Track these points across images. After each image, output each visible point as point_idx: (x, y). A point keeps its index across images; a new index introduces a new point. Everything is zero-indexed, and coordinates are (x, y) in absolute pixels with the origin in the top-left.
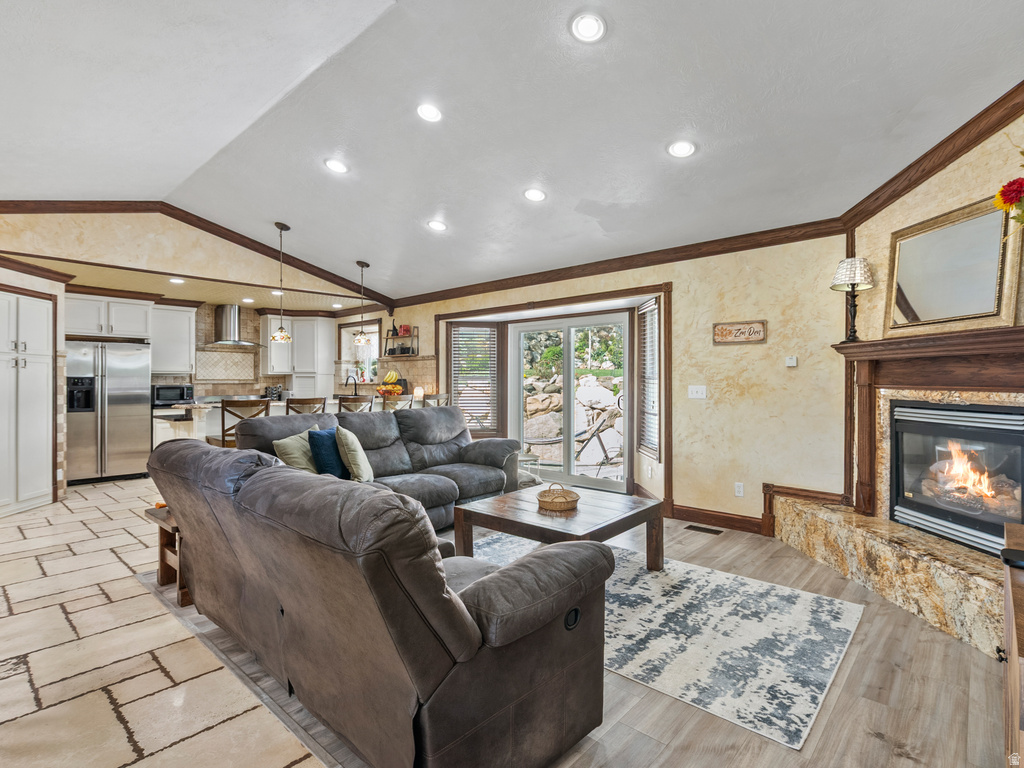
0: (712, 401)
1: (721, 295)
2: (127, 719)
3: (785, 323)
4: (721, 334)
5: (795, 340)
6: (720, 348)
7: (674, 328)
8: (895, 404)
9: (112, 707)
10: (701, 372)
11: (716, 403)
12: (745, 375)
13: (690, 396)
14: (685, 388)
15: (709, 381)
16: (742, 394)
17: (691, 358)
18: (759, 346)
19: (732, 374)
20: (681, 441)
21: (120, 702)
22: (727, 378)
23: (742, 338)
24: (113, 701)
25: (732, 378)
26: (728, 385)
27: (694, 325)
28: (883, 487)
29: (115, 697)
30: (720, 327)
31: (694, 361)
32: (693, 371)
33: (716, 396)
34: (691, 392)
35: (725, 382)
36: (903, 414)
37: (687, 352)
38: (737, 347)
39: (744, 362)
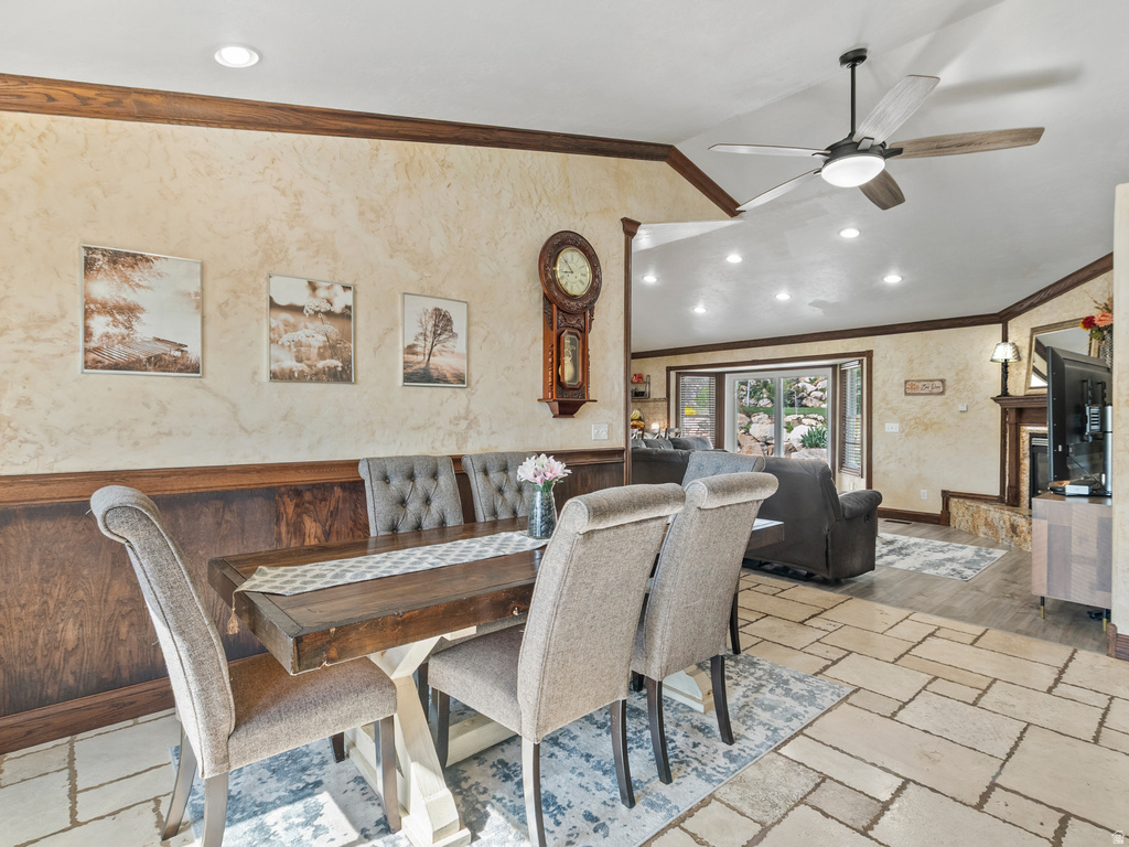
0: (904, 434)
1: (911, 361)
3: (958, 381)
4: (910, 388)
5: (966, 393)
6: (910, 397)
7: (874, 382)
8: (1032, 435)
10: (895, 414)
11: (906, 435)
12: (929, 416)
13: (887, 431)
14: (883, 424)
15: (902, 420)
16: (926, 429)
17: (887, 404)
18: (939, 397)
19: (919, 415)
20: (879, 463)
22: (915, 418)
23: (927, 391)
25: (919, 418)
26: (916, 423)
27: (890, 381)
28: (1025, 488)
30: (909, 383)
31: (889, 406)
32: (889, 413)
33: (907, 430)
34: (887, 428)
35: (913, 421)
36: (1037, 442)
37: (884, 400)
38: (923, 397)
39: (928, 408)
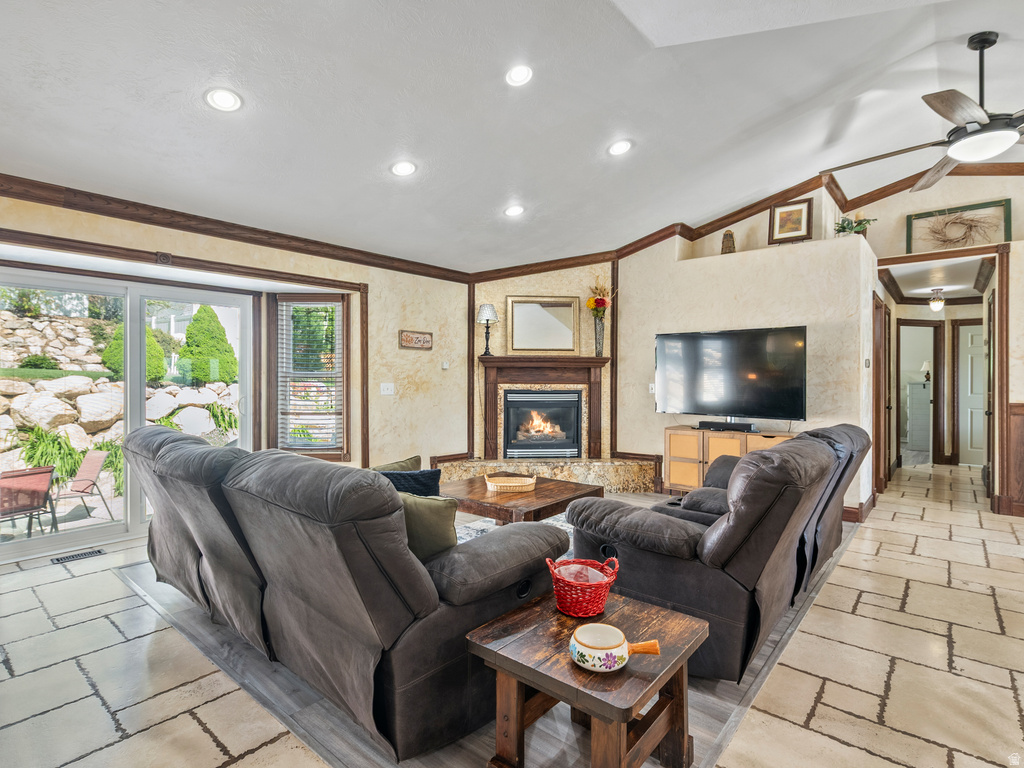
0: (398, 397)
1: (404, 307)
2: (884, 684)
3: (441, 336)
4: (405, 341)
5: (446, 350)
6: (403, 351)
7: (370, 329)
8: (507, 392)
9: (887, 701)
10: (390, 371)
11: (401, 398)
12: (419, 374)
13: (382, 393)
14: (378, 385)
15: (396, 379)
16: (417, 390)
17: (382, 358)
18: (427, 352)
19: (411, 373)
20: (375, 435)
21: (878, 700)
22: (408, 377)
23: (418, 345)
24: (883, 705)
25: (411, 376)
26: (409, 383)
27: (385, 329)
29: (879, 708)
30: (405, 333)
31: (384, 361)
32: (384, 370)
33: (401, 391)
34: (382, 389)
35: (406, 380)
36: (511, 397)
37: (379, 352)
38: (414, 352)
39: (418, 364)
